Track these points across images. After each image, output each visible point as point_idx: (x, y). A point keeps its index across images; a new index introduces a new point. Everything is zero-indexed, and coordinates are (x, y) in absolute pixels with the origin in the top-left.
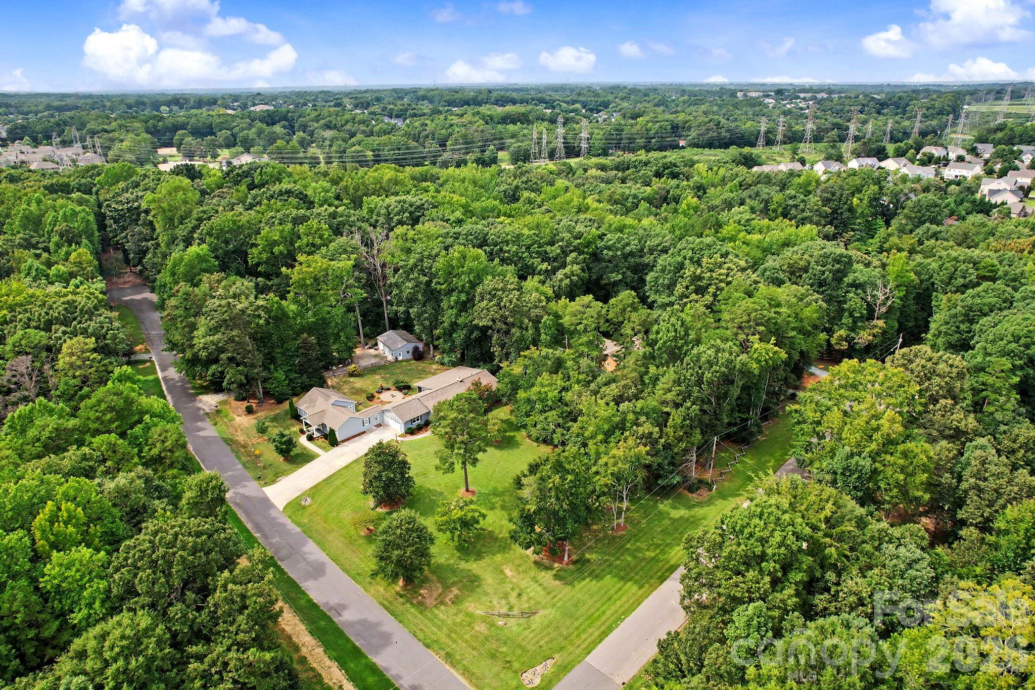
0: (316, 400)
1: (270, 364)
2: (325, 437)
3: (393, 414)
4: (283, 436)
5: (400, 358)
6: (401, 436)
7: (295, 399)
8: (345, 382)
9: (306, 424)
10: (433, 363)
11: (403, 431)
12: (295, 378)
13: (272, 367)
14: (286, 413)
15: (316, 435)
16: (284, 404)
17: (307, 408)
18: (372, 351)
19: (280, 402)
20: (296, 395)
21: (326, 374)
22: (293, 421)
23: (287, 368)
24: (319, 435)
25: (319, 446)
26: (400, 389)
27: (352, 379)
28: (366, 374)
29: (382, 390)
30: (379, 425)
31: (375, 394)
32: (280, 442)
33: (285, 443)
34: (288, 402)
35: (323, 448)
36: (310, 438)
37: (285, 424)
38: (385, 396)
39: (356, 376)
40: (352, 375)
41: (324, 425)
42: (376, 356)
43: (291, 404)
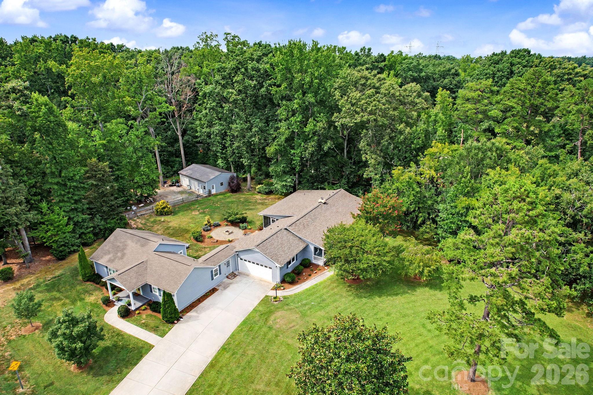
0: (125, 246)
1: (41, 201)
2: (154, 306)
3: (258, 256)
4: (73, 322)
5: (214, 192)
6: (276, 288)
7: (87, 250)
8: (155, 222)
9: (113, 287)
10: (254, 194)
11: (278, 280)
12: (84, 221)
13: (44, 205)
14: (74, 273)
15: (135, 305)
16: (68, 260)
17: (111, 261)
18: (174, 188)
19: (61, 257)
20: (86, 245)
21: (127, 215)
22: (90, 285)
23: (68, 206)
24: (139, 304)
25: (145, 326)
26: (234, 223)
27: (163, 218)
28: (179, 212)
29: (209, 227)
30: (233, 275)
31: (204, 233)
32: (72, 338)
33: (80, 336)
34: (76, 256)
35: (155, 329)
36: (125, 313)
37: (74, 293)
38: (218, 234)
39: (167, 214)
40: (162, 213)
41: (147, 288)
42: (181, 193)
43: (83, 258)
